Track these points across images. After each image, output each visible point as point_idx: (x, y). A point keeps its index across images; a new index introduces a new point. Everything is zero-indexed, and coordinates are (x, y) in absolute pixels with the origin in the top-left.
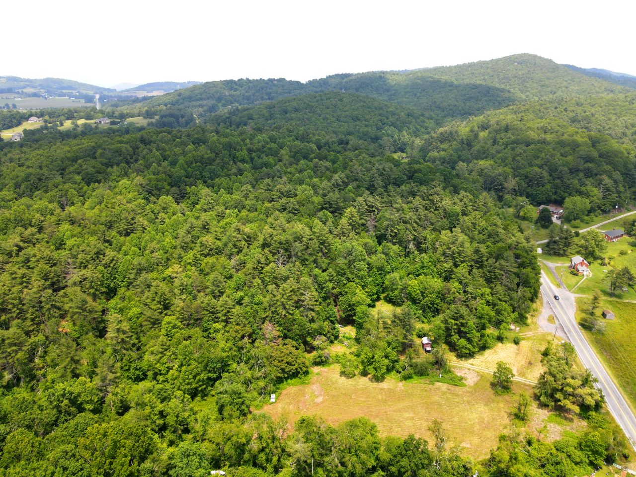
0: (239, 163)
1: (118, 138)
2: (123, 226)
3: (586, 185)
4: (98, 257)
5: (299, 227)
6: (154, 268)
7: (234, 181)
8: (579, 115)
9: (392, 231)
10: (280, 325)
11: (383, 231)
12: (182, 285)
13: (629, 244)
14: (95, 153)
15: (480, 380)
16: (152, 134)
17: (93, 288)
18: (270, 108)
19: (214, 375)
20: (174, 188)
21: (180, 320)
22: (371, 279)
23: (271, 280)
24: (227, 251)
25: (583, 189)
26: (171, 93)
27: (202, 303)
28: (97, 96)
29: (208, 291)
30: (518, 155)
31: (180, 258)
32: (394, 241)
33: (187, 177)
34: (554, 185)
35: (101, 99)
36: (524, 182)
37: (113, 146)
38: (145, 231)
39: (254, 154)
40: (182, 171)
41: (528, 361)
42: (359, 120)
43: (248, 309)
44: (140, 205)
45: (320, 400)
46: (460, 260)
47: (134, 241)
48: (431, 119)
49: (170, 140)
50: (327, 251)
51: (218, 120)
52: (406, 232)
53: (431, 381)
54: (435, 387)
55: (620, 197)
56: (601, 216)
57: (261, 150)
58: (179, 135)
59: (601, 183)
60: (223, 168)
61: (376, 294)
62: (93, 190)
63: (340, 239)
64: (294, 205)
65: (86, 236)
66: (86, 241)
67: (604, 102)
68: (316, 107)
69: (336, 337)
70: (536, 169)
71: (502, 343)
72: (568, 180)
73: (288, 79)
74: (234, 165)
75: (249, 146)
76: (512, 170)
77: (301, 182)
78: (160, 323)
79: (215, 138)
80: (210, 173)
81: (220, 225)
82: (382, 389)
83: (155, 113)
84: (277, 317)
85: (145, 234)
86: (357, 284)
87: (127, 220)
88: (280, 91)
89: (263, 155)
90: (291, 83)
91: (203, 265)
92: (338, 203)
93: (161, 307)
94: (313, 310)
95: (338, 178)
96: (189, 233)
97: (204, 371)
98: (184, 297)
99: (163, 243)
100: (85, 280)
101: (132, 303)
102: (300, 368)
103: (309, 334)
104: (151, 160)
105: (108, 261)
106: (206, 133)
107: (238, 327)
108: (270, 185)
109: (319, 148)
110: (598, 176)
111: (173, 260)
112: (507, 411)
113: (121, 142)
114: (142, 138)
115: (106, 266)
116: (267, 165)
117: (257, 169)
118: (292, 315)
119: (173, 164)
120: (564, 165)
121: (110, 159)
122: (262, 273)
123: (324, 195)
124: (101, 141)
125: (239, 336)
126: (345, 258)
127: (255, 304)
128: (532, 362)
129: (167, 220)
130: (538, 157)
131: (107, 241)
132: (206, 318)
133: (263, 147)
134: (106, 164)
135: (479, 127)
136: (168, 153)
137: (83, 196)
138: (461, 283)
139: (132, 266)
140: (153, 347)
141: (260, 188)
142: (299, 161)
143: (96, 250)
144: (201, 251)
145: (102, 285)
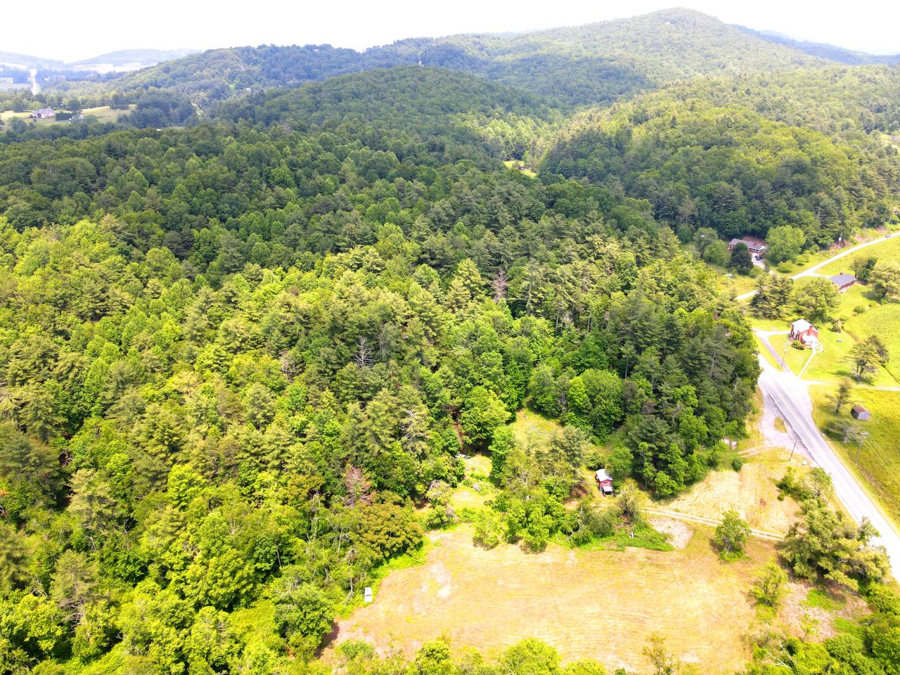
0: (278, 188)
1: (67, 147)
2: (86, 304)
3: (797, 208)
4: (45, 363)
5: (388, 298)
6: (147, 377)
7: (271, 218)
8: (767, 99)
9: (535, 296)
10: (372, 469)
11: (519, 296)
12: (199, 407)
13: (864, 296)
14: (28, 173)
15: (693, 537)
16: (126, 139)
17: (40, 419)
18: (315, 92)
19: (267, 566)
20: (172, 233)
21: (200, 470)
22: (509, 377)
23: (351, 392)
24: (271, 343)
25: (793, 213)
26: (153, 67)
27: (236, 438)
28: (34, 73)
29: (245, 415)
30: (695, 163)
31: (192, 357)
32: (538, 311)
33: (191, 213)
34: (751, 208)
35: (40, 77)
36: (707, 204)
37: (60, 162)
38: (127, 311)
39: (299, 171)
40: (183, 203)
41: (759, 499)
42: (452, 110)
43: (315, 444)
44: (114, 265)
45: (445, 592)
46: (645, 341)
47: (109, 330)
48: (556, 107)
49: (158, 149)
50: (435, 334)
51: (235, 114)
52: (556, 296)
53: (618, 546)
54: (626, 554)
55: (843, 224)
56: (818, 254)
57: (311, 164)
58: (172, 140)
59: (819, 205)
60: (250, 195)
61: (518, 400)
62: (30, 239)
63: (454, 312)
64: (375, 257)
65: (22, 325)
66: (22, 335)
67: (796, 80)
68: (385, 91)
69: (460, 478)
70: (724, 184)
71: (717, 471)
72: (771, 200)
73: (335, 46)
74: (269, 190)
75: (290, 157)
76: (688, 187)
77: (382, 219)
78: (166, 477)
79: (234, 145)
80: (231, 204)
81: (255, 296)
82: (543, 565)
83: (129, 101)
84: (366, 455)
85: (127, 317)
86: (487, 388)
87: (94, 293)
88: (324, 64)
89: (315, 172)
90: (341, 51)
91: (233, 369)
92: (444, 252)
93: (165, 448)
94: (422, 439)
95: (440, 210)
96: (203, 311)
97: (250, 559)
98: (203, 428)
99: (160, 332)
100: (23, 405)
101: (113, 442)
102: (409, 539)
103: (418, 478)
104: (129, 184)
105: (64, 370)
106: (218, 137)
107: (301, 478)
108: (331, 224)
109: (400, 157)
110: (814, 194)
111: (180, 362)
112: (744, 590)
113: (74, 154)
114: (109, 146)
115: (61, 378)
116: (321, 189)
117: (308, 196)
118: (389, 450)
119: (167, 190)
120: (764, 178)
121: (56, 184)
122: (334, 379)
123: (421, 239)
124: (39, 152)
125: (305, 493)
126: (466, 346)
127: (328, 435)
128: (766, 500)
129: (164, 291)
130: (724, 167)
131: (61, 333)
132: (245, 465)
133: (314, 159)
134: (49, 192)
135: (630, 120)
136: (156, 171)
137: (11, 251)
138: (649, 378)
139: (108, 378)
140: (155, 523)
141: (316, 230)
142: (372, 181)
143: (40, 351)
144: (226, 344)
145: (56, 412)
